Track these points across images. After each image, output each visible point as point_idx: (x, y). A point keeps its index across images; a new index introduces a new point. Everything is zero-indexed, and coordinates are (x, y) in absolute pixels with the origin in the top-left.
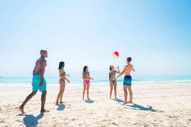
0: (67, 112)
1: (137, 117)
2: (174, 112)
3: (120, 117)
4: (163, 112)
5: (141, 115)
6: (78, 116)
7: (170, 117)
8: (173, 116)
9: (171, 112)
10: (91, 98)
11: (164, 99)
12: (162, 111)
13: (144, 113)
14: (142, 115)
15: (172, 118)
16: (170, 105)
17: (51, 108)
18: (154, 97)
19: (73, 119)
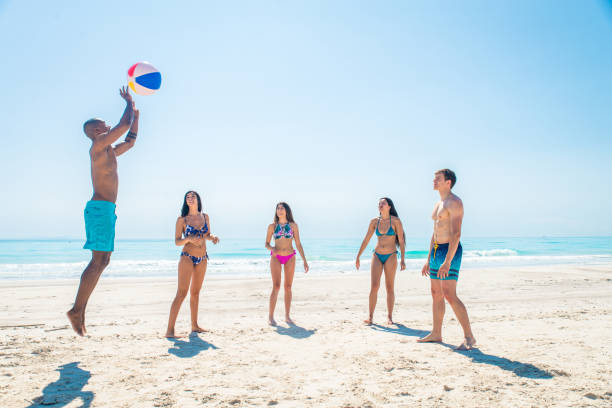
0: (214, 372)
1: (470, 394)
2: (605, 376)
3: (407, 394)
4: (565, 374)
5: (483, 388)
6: (253, 389)
7: (592, 396)
8: (601, 393)
9: (595, 375)
10: (301, 320)
11: (565, 322)
12: (560, 370)
13: (495, 377)
14: (486, 386)
15: (597, 400)
16: (591, 349)
17: (156, 355)
18: (528, 317)
19: (234, 399)
